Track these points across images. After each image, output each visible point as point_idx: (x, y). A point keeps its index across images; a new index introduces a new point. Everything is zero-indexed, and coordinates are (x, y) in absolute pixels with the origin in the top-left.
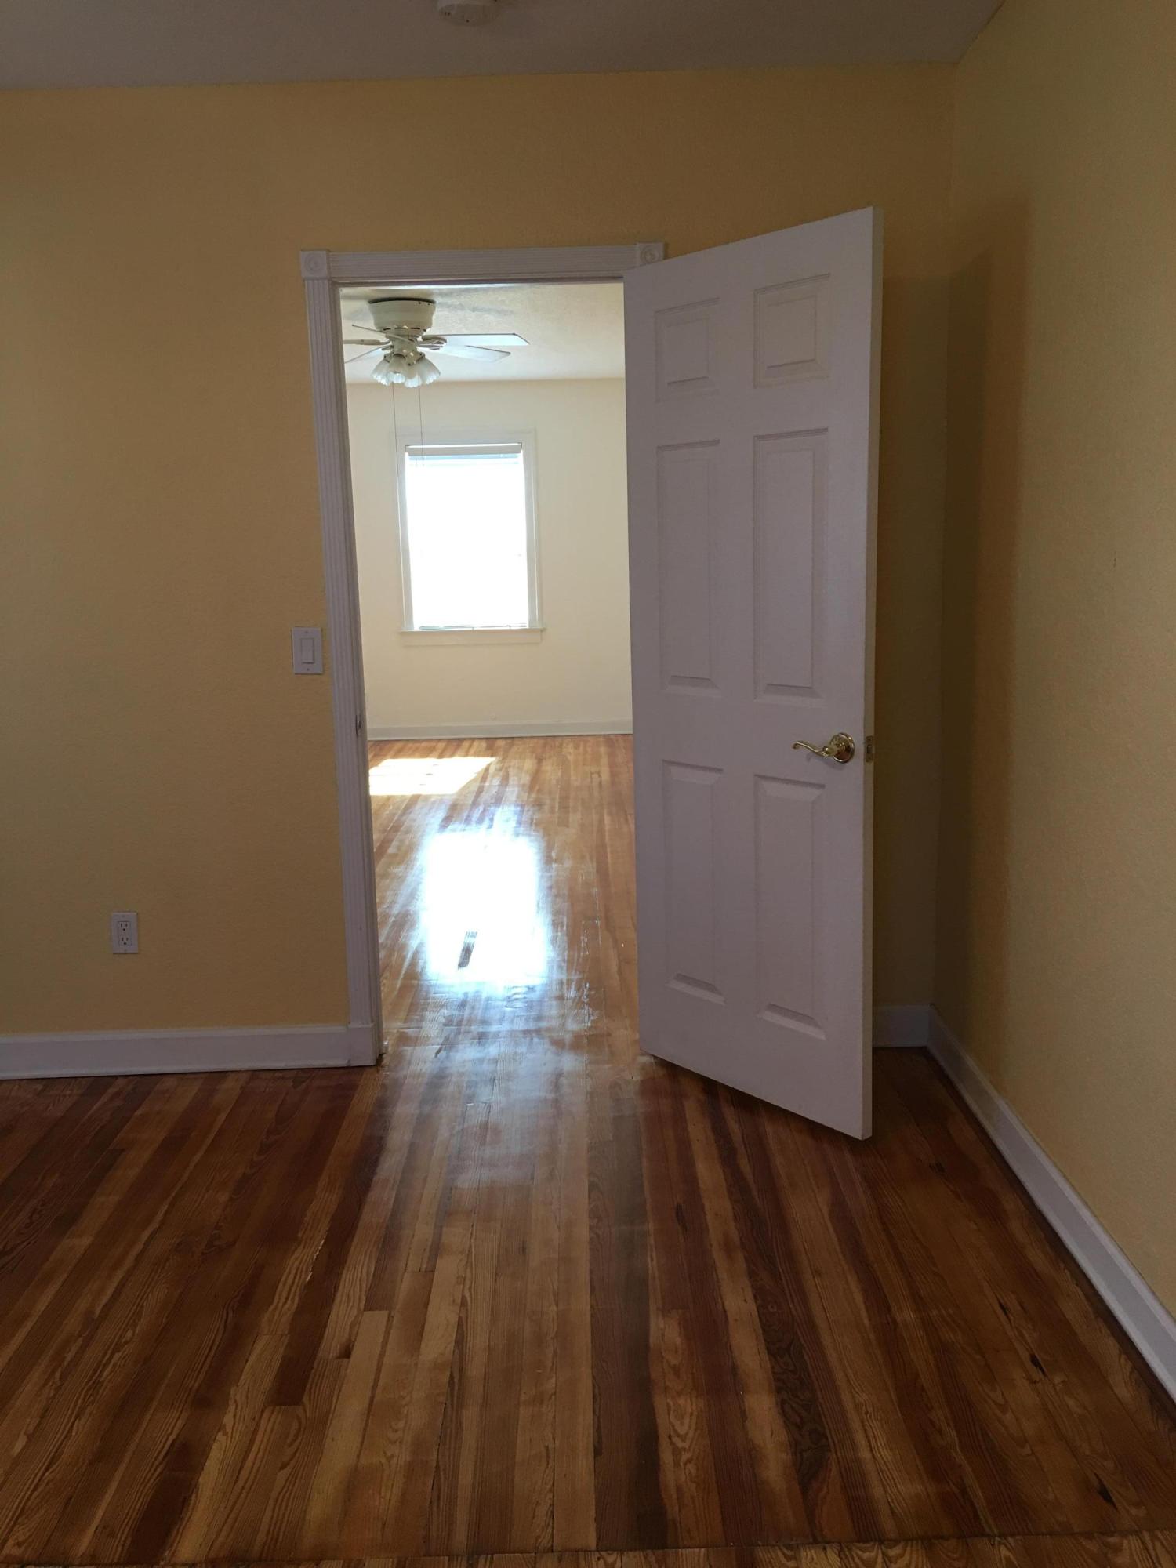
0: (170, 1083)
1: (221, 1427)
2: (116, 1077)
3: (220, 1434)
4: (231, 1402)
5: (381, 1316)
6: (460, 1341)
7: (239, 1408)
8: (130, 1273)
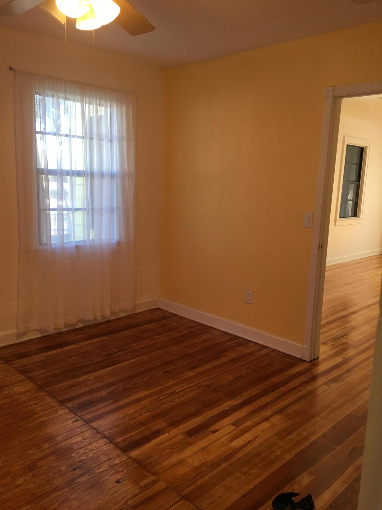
0: (251, 344)
1: (169, 432)
2: (241, 338)
3: (168, 433)
4: (178, 427)
5: (233, 428)
6: (243, 446)
7: (178, 430)
8: (192, 386)
